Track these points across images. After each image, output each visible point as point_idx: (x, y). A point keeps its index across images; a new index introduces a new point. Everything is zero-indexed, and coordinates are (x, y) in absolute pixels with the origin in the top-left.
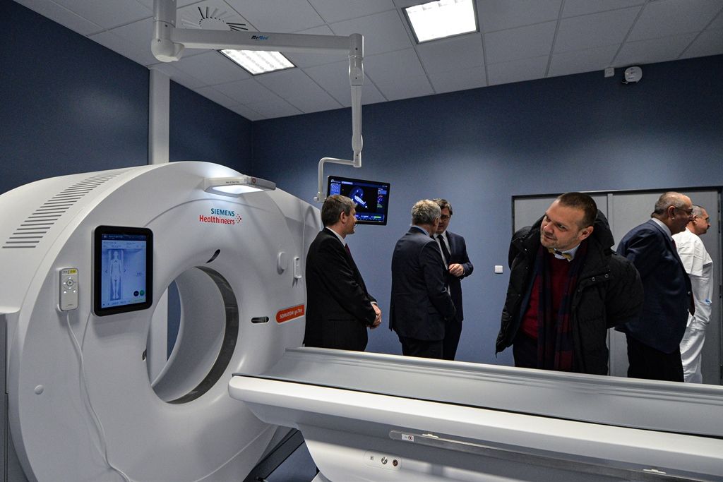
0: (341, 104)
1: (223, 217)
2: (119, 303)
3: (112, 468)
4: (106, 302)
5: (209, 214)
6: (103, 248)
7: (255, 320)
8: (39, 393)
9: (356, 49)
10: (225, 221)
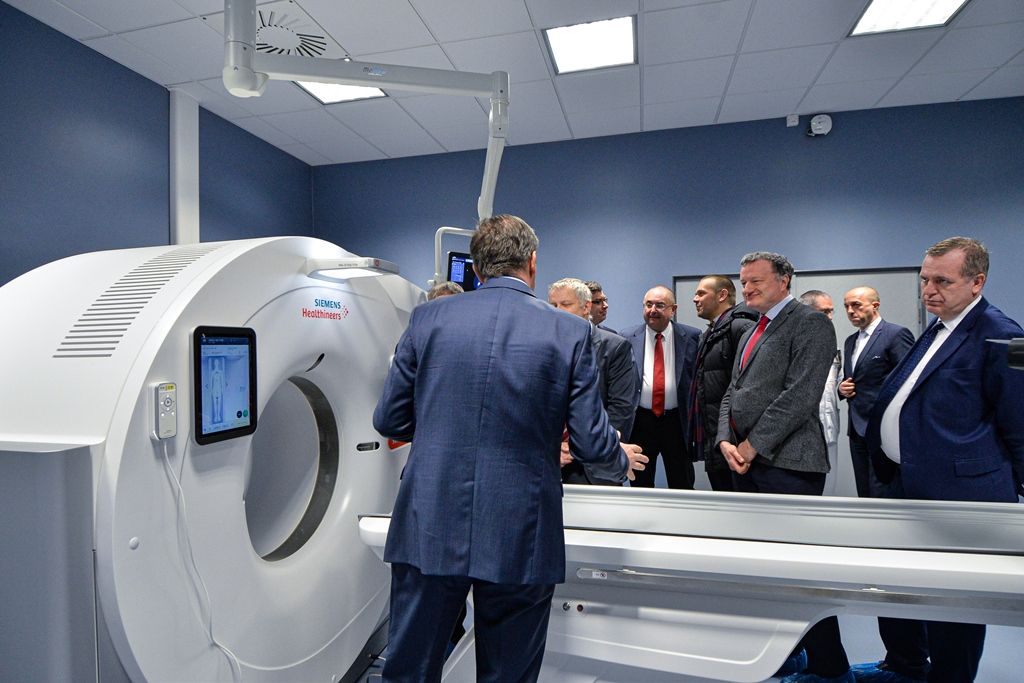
0: (444, 148)
1: (329, 310)
2: (221, 428)
3: (215, 645)
4: (208, 428)
5: (312, 307)
6: (202, 355)
7: (361, 447)
8: (134, 548)
9: (502, 91)
10: (332, 316)
